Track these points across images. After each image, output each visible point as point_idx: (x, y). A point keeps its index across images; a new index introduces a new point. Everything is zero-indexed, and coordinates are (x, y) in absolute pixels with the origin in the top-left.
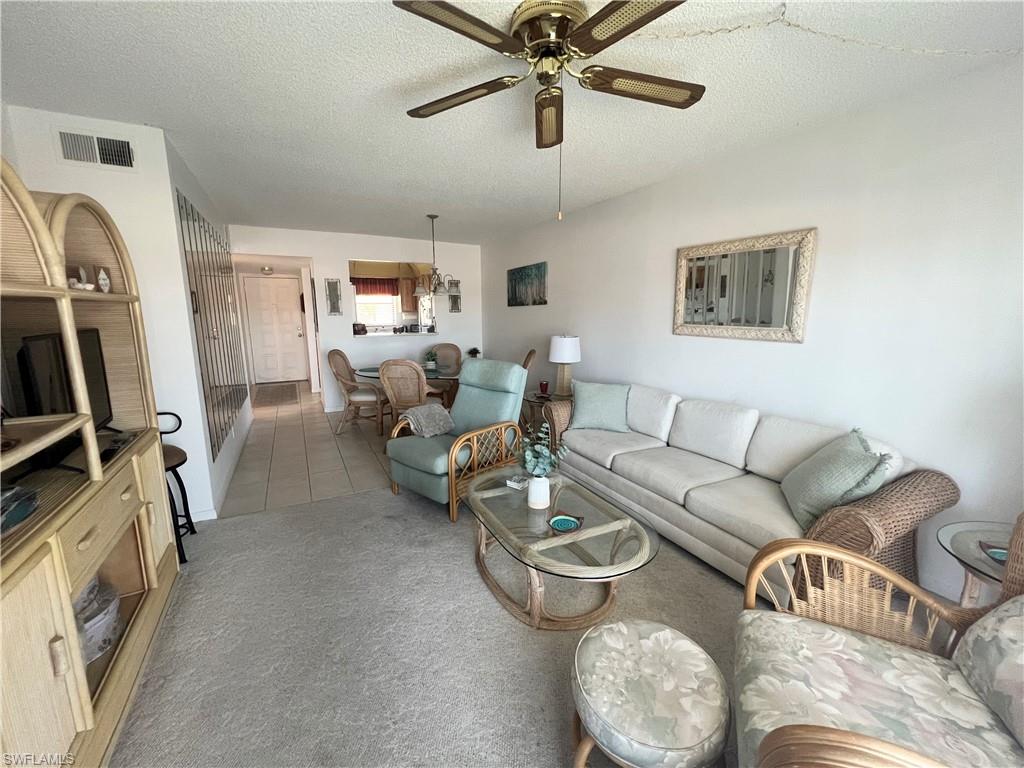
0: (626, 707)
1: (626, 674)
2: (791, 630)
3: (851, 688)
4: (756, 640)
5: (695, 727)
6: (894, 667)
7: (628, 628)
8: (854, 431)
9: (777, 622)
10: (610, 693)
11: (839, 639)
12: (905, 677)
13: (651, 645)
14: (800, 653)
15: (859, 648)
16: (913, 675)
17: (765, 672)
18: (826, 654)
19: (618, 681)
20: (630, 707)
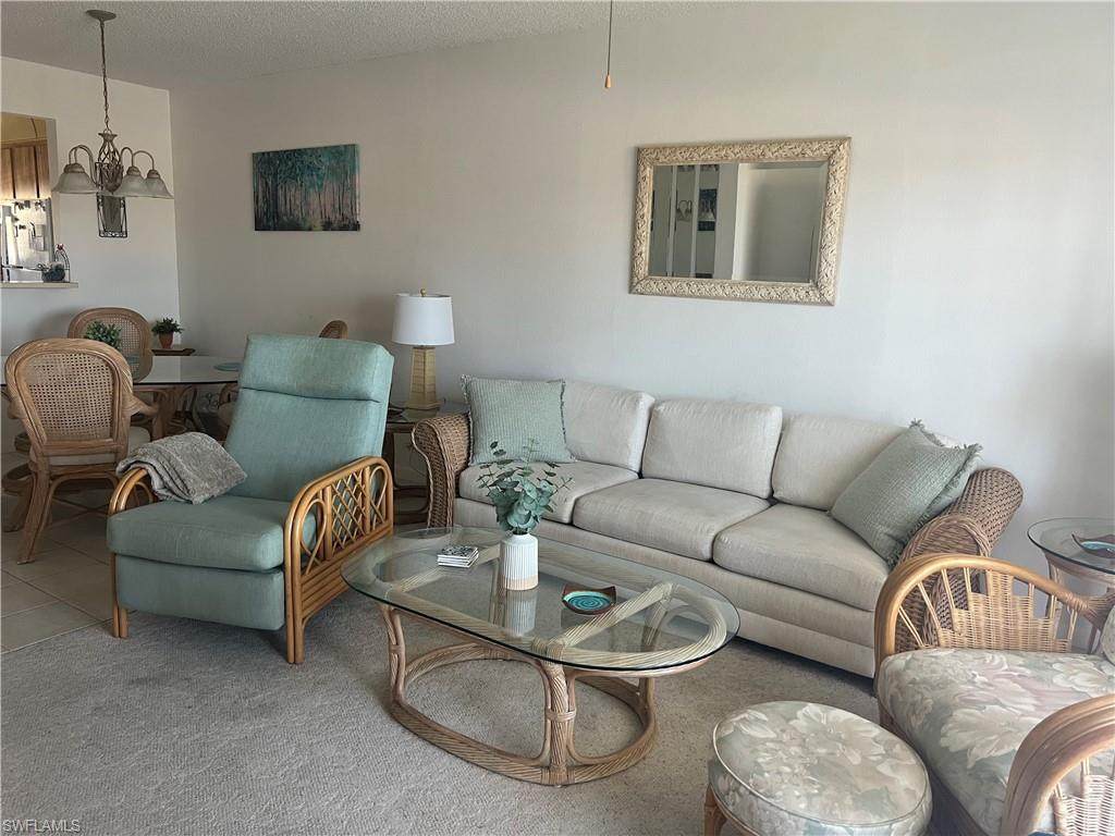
0: (824, 793)
1: (800, 761)
2: (954, 662)
3: (1037, 699)
4: (924, 681)
5: (907, 790)
6: (1059, 672)
7: (765, 714)
8: (915, 424)
9: (936, 657)
10: (798, 785)
11: (999, 658)
12: (1071, 678)
13: (805, 724)
14: (976, 680)
15: (1021, 662)
16: (1075, 674)
17: (956, 707)
18: (999, 676)
19: (797, 771)
20: (830, 791)
